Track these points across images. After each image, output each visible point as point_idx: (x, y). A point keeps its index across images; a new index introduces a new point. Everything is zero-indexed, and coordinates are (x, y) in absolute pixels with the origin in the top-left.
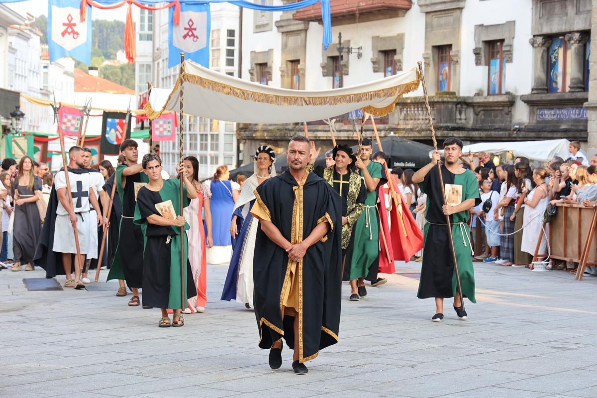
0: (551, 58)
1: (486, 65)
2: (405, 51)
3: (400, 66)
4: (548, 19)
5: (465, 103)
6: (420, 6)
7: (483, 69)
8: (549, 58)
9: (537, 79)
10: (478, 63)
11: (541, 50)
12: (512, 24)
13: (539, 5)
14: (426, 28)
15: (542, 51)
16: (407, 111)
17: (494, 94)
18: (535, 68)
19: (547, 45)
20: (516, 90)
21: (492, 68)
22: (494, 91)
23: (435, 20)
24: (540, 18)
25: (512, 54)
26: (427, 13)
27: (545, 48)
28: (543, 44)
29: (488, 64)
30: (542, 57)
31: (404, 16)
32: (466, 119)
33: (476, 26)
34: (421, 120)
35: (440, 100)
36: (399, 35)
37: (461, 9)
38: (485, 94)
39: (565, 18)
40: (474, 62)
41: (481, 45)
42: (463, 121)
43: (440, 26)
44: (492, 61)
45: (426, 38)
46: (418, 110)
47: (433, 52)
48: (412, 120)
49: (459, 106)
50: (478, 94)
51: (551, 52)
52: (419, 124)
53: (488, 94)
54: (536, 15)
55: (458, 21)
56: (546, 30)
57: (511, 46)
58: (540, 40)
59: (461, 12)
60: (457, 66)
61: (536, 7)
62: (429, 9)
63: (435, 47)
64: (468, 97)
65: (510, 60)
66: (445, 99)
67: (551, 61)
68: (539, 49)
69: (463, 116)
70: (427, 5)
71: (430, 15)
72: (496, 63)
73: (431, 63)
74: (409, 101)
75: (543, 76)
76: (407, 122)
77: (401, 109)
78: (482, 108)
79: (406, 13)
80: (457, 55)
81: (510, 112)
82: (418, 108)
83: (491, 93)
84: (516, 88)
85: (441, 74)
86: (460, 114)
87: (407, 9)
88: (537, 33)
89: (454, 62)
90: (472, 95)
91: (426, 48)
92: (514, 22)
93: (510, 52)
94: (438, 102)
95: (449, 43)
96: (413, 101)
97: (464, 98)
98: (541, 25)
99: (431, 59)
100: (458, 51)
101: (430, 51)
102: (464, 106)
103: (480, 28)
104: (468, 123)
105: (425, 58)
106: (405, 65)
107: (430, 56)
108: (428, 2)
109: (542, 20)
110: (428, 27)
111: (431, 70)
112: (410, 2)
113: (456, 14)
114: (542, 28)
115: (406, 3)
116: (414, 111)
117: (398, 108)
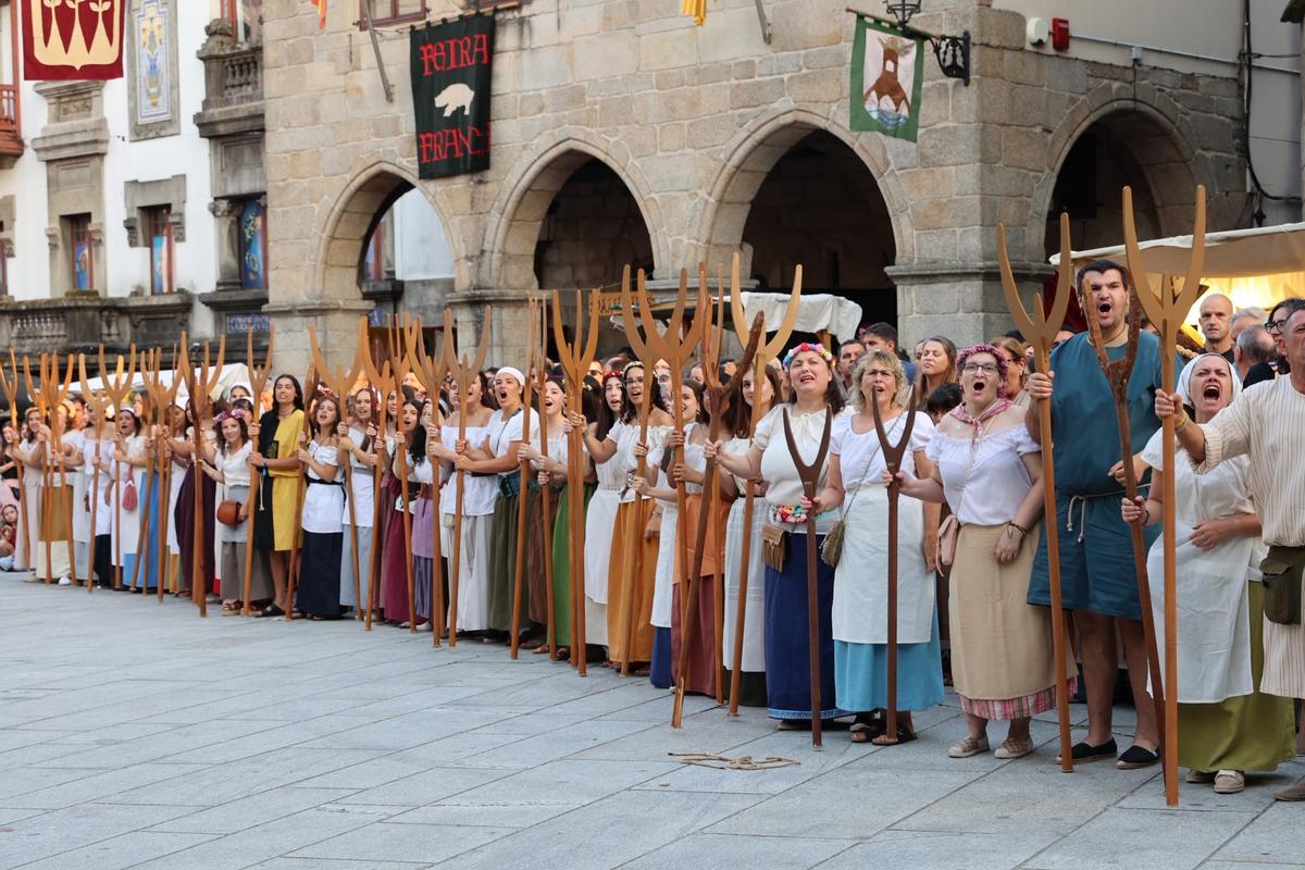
0: (244, 233)
1: (146, 246)
2: (18, 225)
3: (11, 249)
4: (234, 172)
5: (115, 309)
6: (36, 150)
7: (142, 253)
8: (241, 234)
9: (224, 269)
10: (133, 243)
11: (227, 222)
12: (181, 179)
13: (219, 150)
14: (49, 186)
15: (229, 222)
16: (22, 324)
17: (161, 293)
18: (221, 250)
19: (236, 212)
20: (193, 288)
21: (155, 250)
22: (161, 288)
23: (63, 174)
24: (222, 170)
25: (183, 228)
26: (49, 162)
27: (233, 218)
28: (230, 212)
29: (150, 244)
30: (230, 231)
31: (12, 167)
32: (118, 335)
33: (126, 183)
34: (45, 339)
35: (72, 304)
36: (5, 198)
37: (101, 155)
38: (148, 292)
39: (258, 170)
40: (126, 242)
41: (136, 214)
42: (114, 338)
43: (71, 183)
44: (156, 240)
45: (50, 203)
46: (40, 322)
47: (61, 224)
48: (30, 337)
49: (106, 313)
50: (137, 293)
51: (243, 224)
52: (40, 344)
53: (153, 293)
54: (215, 164)
55: (98, 175)
56: (232, 190)
57: (181, 215)
58: (224, 205)
59: (102, 160)
60: (101, 248)
61: (216, 152)
62: (51, 156)
63: (64, 218)
64: (121, 299)
65: (181, 238)
66: (80, 303)
67: (245, 238)
68: (224, 219)
69: (114, 330)
70: (47, 149)
71: (54, 166)
72: (162, 244)
73: (60, 244)
74: (24, 308)
75: (233, 263)
76: (23, 342)
77: (12, 321)
78: (143, 317)
79: (15, 161)
80: (99, 231)
81: (186, 320)
82: (39, 319)
83: (156, 291)
84: (192, 283)
85: (79, 262)
86: (109, 326)
87: (18, 156)
88: (219, 195)
89: (96, 242)
90: (126, 294)
91: (50, 218)
92: (184, 176)
93: (180, 225)
94: (69, 308)
95: (86, 210)
96: (31, 307)
97: (113, 300)
98: (225, 181)
99: (60, 237)
100: (101, 224)
101: (56, 225)
102: (115, 314)
103: (133, 186)
104: (123, 341)
105: (49, 236)
106: (18, 248)
107: (58, 232)
108: (48, 144)
109: (225, 174)
110: (53, 185)
111: (60, 253)
112: (21, 143)
113: (94, 162)
114: (226, 185)
115: (13, 145)
116: (34, 323)
117: (7, 318)
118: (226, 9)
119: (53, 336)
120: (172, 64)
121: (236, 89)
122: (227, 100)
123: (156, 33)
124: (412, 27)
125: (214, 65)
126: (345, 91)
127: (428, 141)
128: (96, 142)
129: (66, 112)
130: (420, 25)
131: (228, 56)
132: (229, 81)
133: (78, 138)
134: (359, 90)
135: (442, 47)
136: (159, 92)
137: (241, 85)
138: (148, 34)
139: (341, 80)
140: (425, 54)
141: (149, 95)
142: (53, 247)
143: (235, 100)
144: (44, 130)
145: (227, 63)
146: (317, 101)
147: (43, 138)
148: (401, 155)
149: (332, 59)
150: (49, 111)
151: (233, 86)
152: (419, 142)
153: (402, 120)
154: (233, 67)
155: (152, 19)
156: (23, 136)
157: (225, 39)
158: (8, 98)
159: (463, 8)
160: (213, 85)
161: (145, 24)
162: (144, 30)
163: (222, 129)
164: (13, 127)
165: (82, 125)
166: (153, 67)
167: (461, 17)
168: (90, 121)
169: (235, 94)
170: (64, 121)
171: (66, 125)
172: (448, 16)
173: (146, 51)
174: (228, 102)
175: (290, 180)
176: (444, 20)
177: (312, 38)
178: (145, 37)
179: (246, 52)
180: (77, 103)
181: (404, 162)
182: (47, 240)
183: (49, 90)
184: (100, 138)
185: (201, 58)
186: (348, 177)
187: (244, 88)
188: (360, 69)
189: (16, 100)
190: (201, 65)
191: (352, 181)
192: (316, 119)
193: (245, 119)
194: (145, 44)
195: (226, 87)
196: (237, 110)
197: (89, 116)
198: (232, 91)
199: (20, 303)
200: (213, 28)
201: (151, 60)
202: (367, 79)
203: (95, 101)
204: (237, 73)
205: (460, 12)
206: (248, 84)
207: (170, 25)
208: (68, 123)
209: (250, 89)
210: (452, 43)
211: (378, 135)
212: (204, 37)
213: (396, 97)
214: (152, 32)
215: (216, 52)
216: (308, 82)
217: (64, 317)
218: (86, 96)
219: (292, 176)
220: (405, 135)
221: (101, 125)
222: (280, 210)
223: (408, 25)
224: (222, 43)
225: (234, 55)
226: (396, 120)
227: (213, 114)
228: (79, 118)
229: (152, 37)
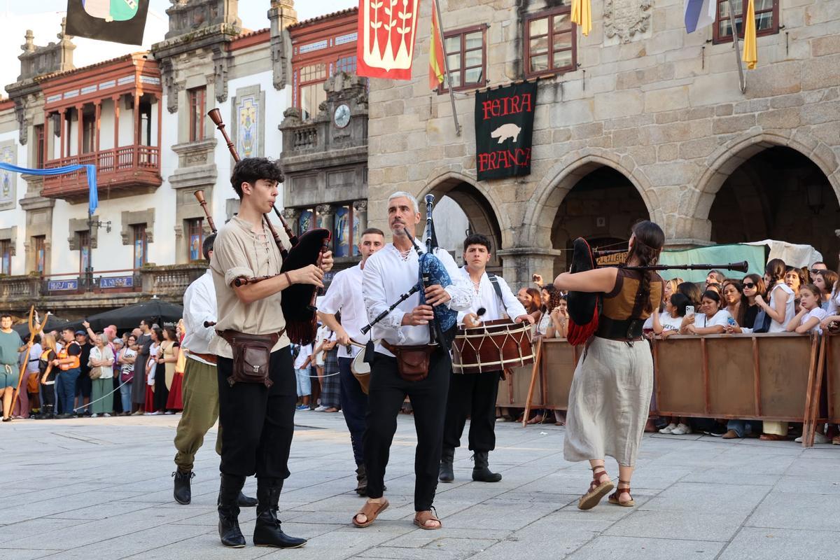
2: (156, 225)
3: (151, 238)
4: (299, 193)
6: (171, 182)
8: (299, 229)
13: (289, 181)
14: (177, 203)
15: (293, 222)
16: (160, 279)
19: (297, 216)
23: (186, 196)
24: (291, 192)
26: (178, 189)
27: (296, 219)
28: (294, 216)
30: (294, 227)
31: (154, 193)
33: (227, 200)
34: (175, 287)
35: (196, 267)
36: (149, 210)
37: (212, 185)
39: (315, 191)
43: (191, 201)
45: (177, 212)
46: (172, 278)
47: (184, 223)
48: (166, 286)
51: (300, 223)
52: (173, 290)
54: (287, 189)
55: (210, 196)
56: (297, 203)
58: (291, 212)
59: (212, 188)
62: (180, 185)
63: (186, 220)
66: (201, 267)
67: (301, 231)
68: (290, 219)
70: (178, 182)
71: (181, 191)
73: (183, 235)
74: (163, 269)
76: (161, 289)
77: (154, 277)
79: (156, 189)
82: (172, 276)
85: (192, 245)
87: (158, 186)
88: (288, 205)
91: (177, 221)
94: (194, 269)
95: (200, 216)
96: (168, 269)
98: (293, 198)
99: (183, 231)
101: (181, 224)
103: (232, 202)
105: (176, 230)
106: (155, 238)
107: (182, 228)
108: (179, 179)
109: (293, 194)
110: (179, 202)
111: (183, 240)
112: (161, 179)
113: (207, 189)
114: (293, 200)
115: (157, 180)
116: (168, 278)
117: (152, 275)
118: (295, 102)
119: (181, 286)
120: (260, 133)
121: (302, 147)
122: (296, 152)
123: (251, 116)
124: (477, 91)
125: (289, 133)
126: (426, 131)
127: (484, 158)
128: (210, 177)
129: (190, 161)
130: (482, 90)
131: (298, 128)
132: (297, 142)
133: (199, 175)
134: (436, 130)
135: (498, 102)
136: (251, 150)
137: (305, 144)
138: (245, 117)
139: (423, 125)
140: (486, 106)
141: (244, 150)
142: (178, 236)
143: (301, 152)
144: (175, 171)
145: (296, 132)
146: (404, 137)
147: (176, 176)
148: (465, 168)
149: (417, 112)
150: (179, 160)
151: (300, 145)
152: (478, 159)
153: (467, 147)
154: (300, 134)
155: (248, 109)
156: (162, 175)
157: (296, 119)
158: (155, 154)
159: (513, 79)
160: (288, 144)
161: (244, 111)
162: (243, 115)
163: (293, 169)
164: (157, 170)
165: (201, 168)
166: (248, 136)
167: (512, 84)
168: (206, 166)
169: (301, 149)
170: (189, 166)
171: (190, 168)
172: (503, 84)
173: (244, 127)
174: (296, 154)
175: (385, 184)
176: (500, 86)
177: (403, 100)
178: (243, 119)
179: (310, 126)
180: (197, 157)
181: (467, 172)
182: (175, 233)
183: (181, 149)
184: (212, 175)
185: (280, 129)
186: (426, 181)
187: (307, 146)
188: (437, 118)
189: (159, 156)
190: (280, 133)
191: (429, 184)
192: (404, 147)
193: (309, 162)
194: (243, 123)
195: (295, 146)
196: (304, 157)
197: (205, 163)
198: (300, 148)
199: (161, 267)
200: (288, 113)
201: (246, 132)
202: (442, 123)
203: (209, 155)
204: (302, 137)
205: (510, 82)
206: (310, 143)
207: (260, 112)
208: (192, 167)
209: (311, 146)
210: (505, 100)
211: (448, 156)
212: (282, 118)
213: (463, 133)
214: (248, 116)
215: (291, 126)
216: (400, 127)
217: (188, 275)
218: (203, 152)
219: (385, 181)
220: (468, 155)
221: (213, 168)
222: (377, 202)
223: (475, 90)
224: (294, 121)
225: (301, 127)
226: (462, 147)
227: (288, 160)
228: (198, 164)
229: (248, 119)
